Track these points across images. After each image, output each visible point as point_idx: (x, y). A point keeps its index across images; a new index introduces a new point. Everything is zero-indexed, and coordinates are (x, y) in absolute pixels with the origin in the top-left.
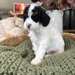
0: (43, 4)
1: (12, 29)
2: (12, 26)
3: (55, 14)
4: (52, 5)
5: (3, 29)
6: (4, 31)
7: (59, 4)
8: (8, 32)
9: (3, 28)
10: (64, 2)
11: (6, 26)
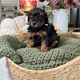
0: (50, 3)
1: (23, 26)
2: (24, 24)
3: (61, 12)
4: (59, 5)
5: (17, 27)
6: (18, 28)
7: (64, 3)
8: (20, 29)
9: (17, 25)
10: (70, 2)
11: (19, 24)
